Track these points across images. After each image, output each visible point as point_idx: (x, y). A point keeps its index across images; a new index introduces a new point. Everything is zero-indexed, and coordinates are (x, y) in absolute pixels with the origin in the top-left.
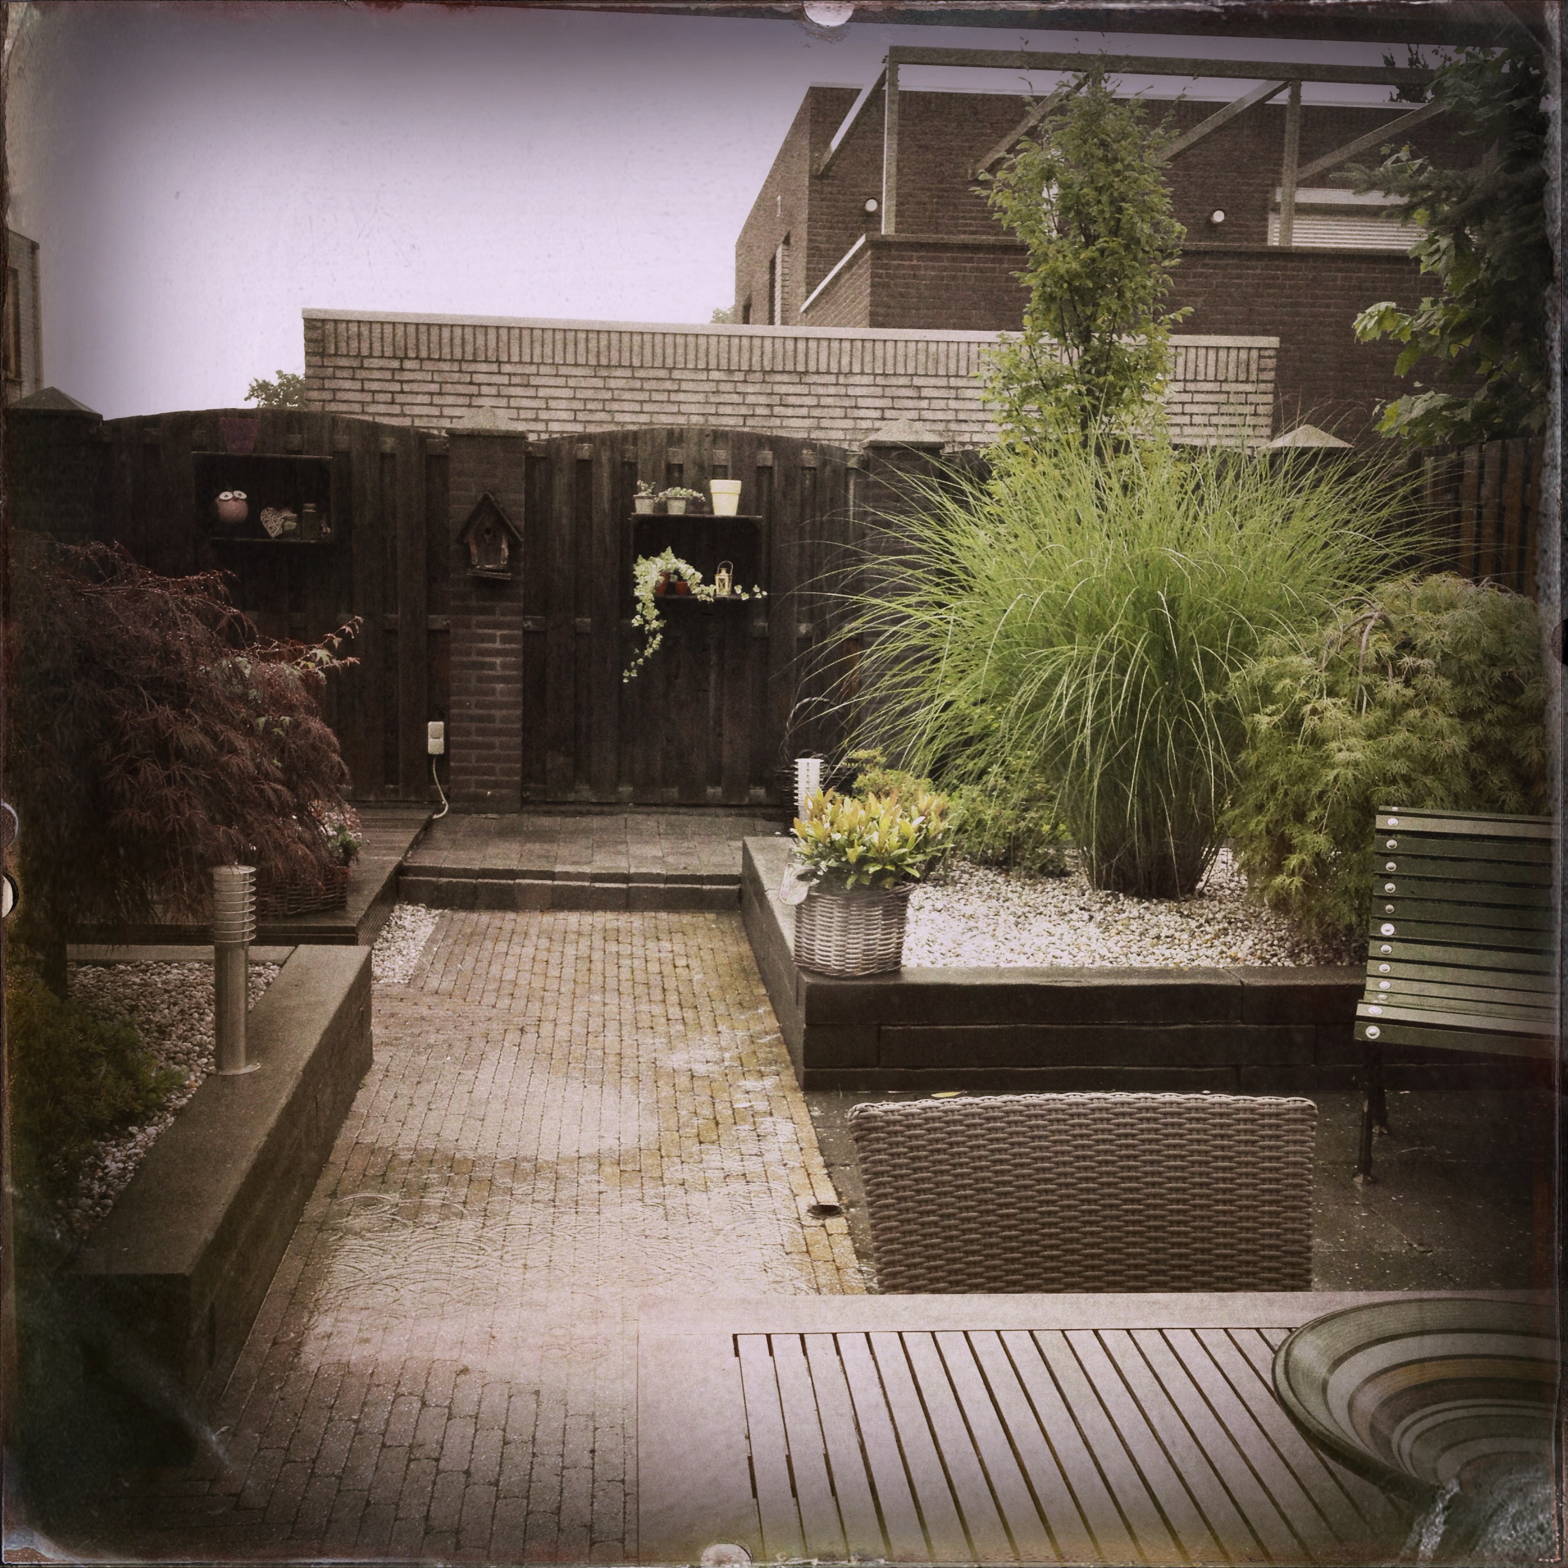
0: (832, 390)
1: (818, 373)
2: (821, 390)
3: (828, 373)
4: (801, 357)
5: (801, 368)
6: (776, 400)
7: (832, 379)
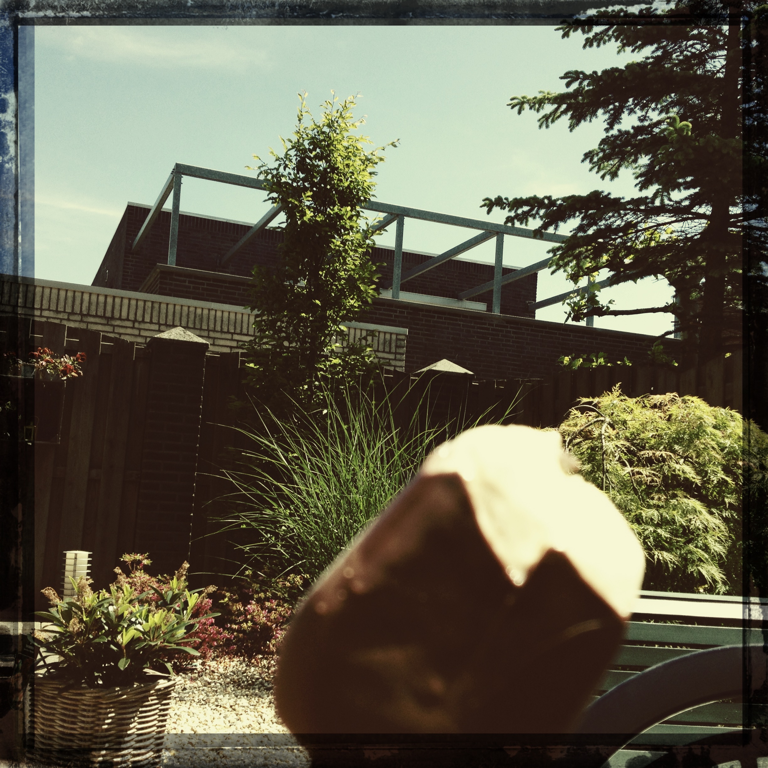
0: (129, 331)
1: (120, 319)
4: (109, 308)
7: (129, 324)
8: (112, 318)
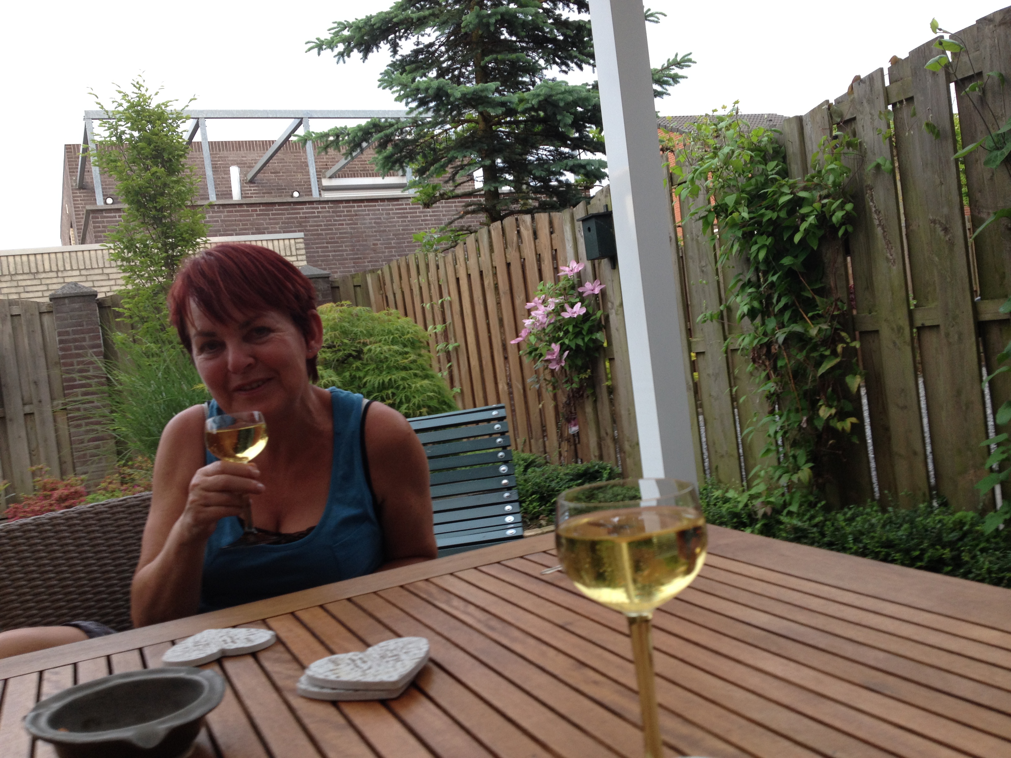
0: (55, 281)
1: (44, 272)
2: (48, 281)
3: (51, 271)
4: (33, 264)
5: (34, 270)
6: (21, 290)
7: (54, 275)
8: (38, 272)
